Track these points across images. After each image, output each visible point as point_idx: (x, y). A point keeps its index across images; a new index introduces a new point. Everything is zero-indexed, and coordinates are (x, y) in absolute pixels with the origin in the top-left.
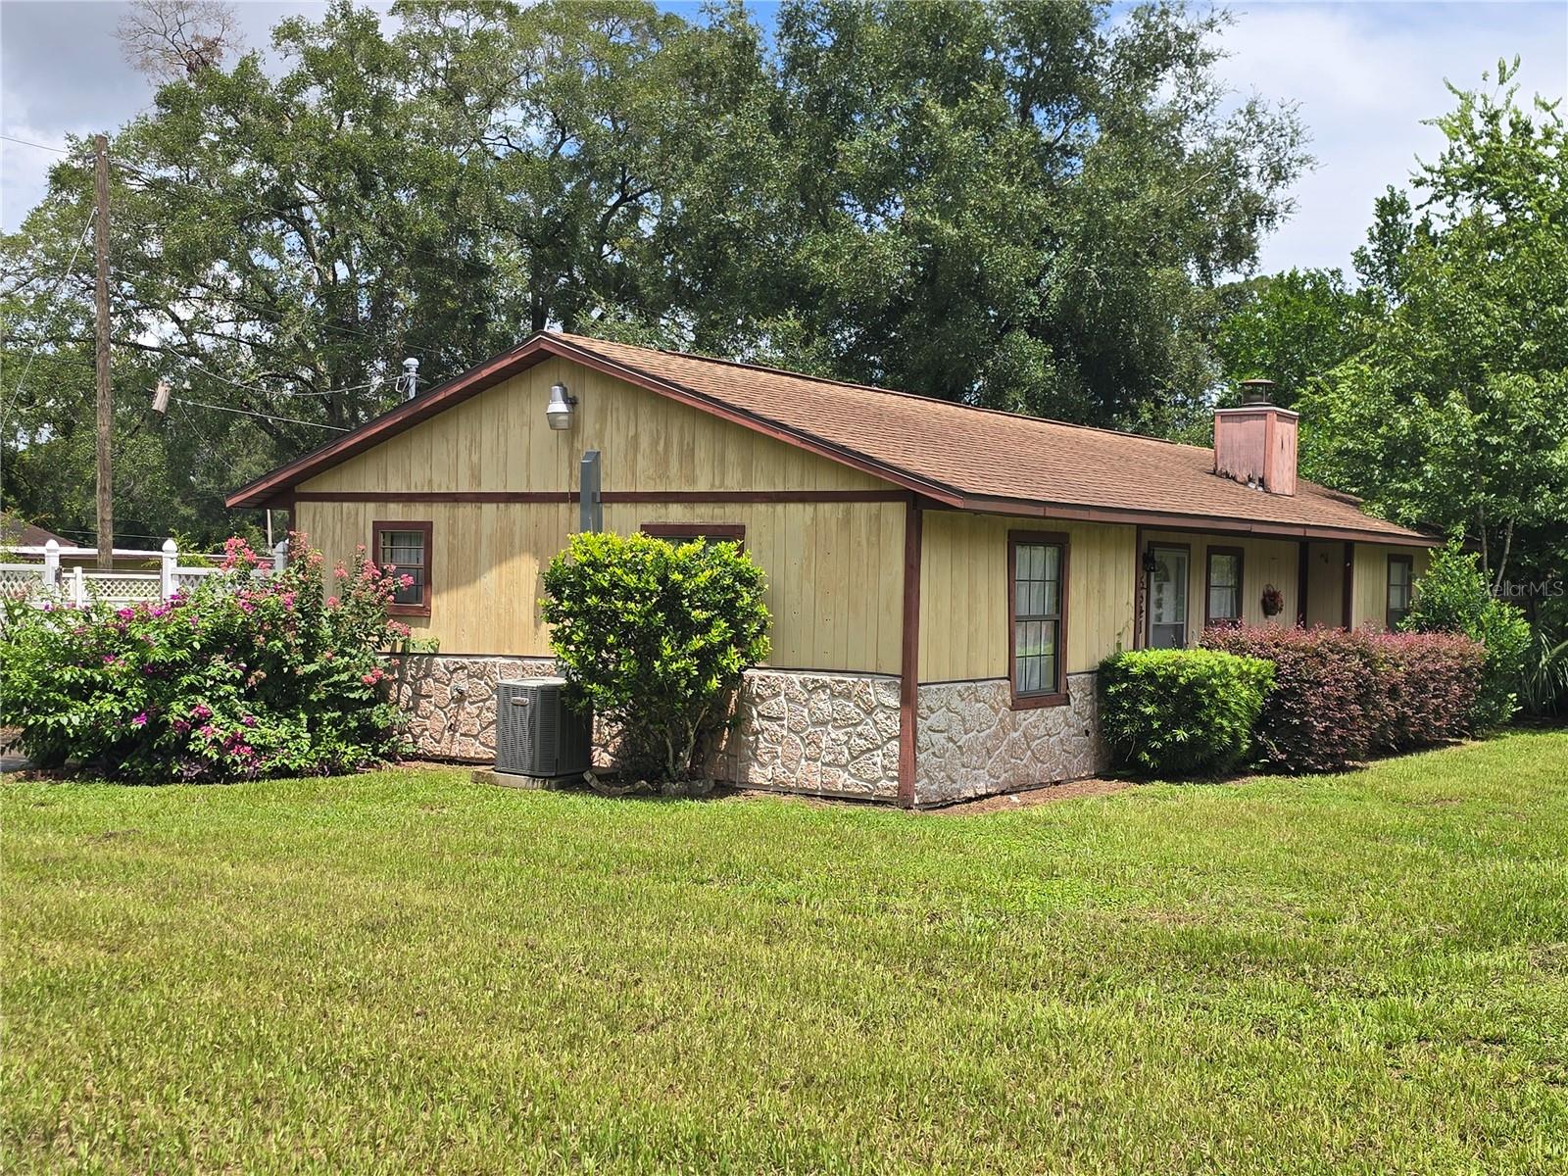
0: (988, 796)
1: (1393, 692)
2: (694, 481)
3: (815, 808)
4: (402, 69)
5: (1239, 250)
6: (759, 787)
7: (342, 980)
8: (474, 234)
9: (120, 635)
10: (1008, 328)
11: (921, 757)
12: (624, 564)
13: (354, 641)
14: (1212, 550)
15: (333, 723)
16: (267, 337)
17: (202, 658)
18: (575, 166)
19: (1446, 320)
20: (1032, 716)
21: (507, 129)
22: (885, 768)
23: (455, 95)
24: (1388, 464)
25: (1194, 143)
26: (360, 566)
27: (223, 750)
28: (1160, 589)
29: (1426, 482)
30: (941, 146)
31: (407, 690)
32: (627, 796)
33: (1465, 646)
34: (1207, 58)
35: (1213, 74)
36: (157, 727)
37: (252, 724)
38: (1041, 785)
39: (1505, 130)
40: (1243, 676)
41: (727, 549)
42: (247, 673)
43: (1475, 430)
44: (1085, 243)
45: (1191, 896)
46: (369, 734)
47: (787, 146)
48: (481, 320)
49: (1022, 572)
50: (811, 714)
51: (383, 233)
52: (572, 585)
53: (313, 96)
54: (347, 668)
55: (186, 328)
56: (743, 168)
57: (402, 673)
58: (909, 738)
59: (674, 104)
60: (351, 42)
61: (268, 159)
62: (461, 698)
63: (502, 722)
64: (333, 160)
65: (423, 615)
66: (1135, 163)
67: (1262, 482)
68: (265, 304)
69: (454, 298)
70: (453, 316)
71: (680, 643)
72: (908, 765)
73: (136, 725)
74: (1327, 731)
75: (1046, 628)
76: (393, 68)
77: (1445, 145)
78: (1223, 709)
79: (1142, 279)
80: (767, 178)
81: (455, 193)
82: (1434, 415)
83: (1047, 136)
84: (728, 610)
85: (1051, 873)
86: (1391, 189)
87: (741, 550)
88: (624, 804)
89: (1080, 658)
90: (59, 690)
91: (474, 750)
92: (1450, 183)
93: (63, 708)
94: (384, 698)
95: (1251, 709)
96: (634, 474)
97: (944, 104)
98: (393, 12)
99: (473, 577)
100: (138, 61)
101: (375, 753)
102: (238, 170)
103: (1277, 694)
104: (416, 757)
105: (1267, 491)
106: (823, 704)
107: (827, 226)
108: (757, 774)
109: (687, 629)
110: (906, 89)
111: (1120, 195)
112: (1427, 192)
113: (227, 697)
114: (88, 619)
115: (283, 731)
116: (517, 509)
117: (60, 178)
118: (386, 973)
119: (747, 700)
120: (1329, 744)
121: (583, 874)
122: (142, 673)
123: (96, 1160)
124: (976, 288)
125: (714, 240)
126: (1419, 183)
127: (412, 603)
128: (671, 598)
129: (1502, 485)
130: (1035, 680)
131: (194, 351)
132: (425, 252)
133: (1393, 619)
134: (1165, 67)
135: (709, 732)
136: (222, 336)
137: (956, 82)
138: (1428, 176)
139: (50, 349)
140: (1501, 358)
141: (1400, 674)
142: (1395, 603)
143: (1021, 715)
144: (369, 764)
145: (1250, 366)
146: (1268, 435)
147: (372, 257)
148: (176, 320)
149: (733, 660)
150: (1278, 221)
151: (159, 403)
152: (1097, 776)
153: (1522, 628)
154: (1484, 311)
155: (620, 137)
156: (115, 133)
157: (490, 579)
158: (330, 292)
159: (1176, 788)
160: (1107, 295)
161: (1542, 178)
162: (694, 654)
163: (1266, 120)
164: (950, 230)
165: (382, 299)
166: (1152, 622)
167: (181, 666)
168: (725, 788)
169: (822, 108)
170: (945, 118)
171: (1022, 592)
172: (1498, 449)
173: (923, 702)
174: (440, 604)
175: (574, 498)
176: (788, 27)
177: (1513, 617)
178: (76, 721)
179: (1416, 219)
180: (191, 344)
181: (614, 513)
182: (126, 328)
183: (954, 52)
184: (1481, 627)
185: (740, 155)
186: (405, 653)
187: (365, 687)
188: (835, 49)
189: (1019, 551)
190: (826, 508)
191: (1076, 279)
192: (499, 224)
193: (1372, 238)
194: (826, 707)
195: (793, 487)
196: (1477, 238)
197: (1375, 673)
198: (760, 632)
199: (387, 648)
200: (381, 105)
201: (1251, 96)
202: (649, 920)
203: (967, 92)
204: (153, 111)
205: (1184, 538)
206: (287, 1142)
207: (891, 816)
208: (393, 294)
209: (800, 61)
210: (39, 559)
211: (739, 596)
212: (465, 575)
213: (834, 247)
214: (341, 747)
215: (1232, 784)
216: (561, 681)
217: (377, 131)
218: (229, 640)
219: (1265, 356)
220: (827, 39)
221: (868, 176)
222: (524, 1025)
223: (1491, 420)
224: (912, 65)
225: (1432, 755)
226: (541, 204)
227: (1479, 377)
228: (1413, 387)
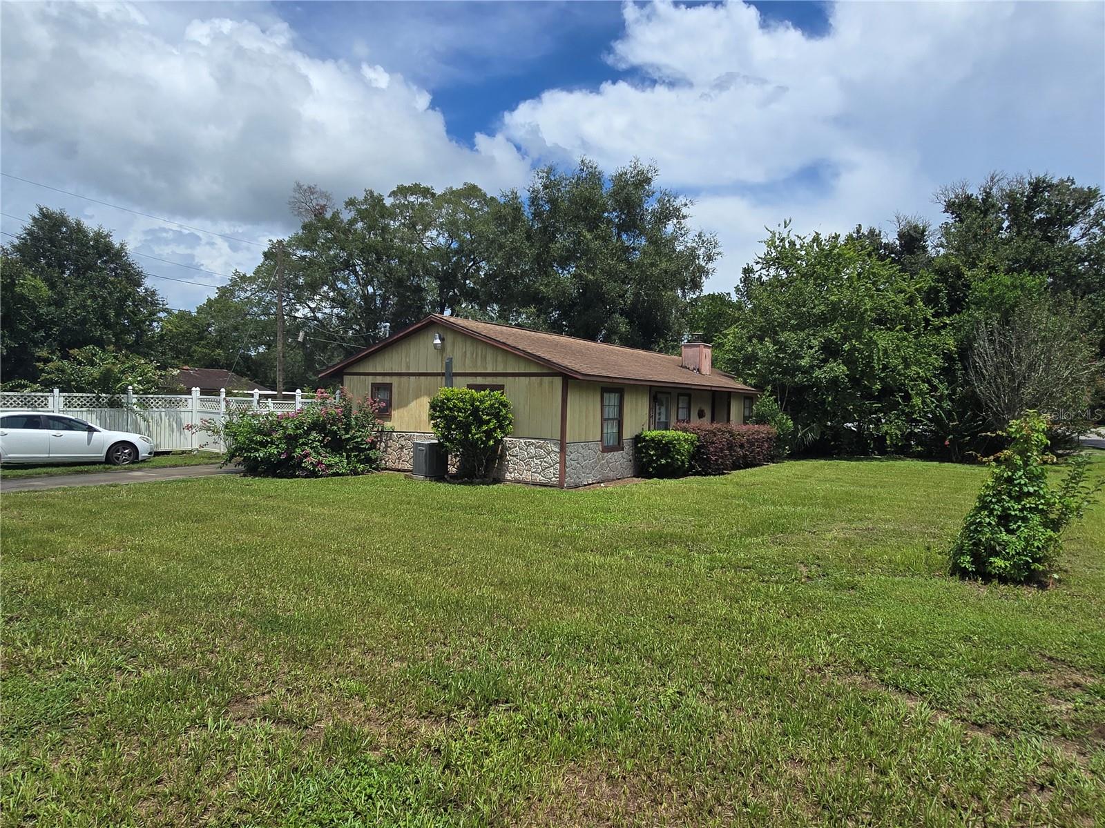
0: (593, 484)
1: (742, 446)
2: (486, 369)
3: (527, 488)
4: (393, 217)
5: (696, 285)
6: (509, 481)
7: (343, 548)
8: (418, 276)
9: (278, 424)
10: (614, 312)
11: (567, 470)
12: (458, 399)
13: (364, 427)
14: (680, 395)
15: (355, 456)
16: (343, 313)
17: (307, 433)
18: (457, 252)
19: (765, 312)
20: (610, 455)
21: (432, 238)
22: (554, 474)
23: (413, 226)
24: (745, 364)
25: (679, 248)
26: (366, 399)
27: (314, 466)
28: (660, 409)
29: (757, 371)
30: (588, 246)
31: (383, 444)
32: (459, 484)
33: (771, 429)
34: (684, 217)
35: (686, 223)
36: (290, 458)
37: (326, 457)
38: (613, 480)
39: (787, 245)
40: (686, 440)
41: (497, 393)
42: (324, 438)
43: (775, 352)
44: (640, 282)
45: (656, 519)
46: (368, 460)
47: (532, 245)
48: (421, 308)
49: (606, 402)
50: (528, 454)
51: (385, 276)
52: (440, 407)
53: (359, 225)
54: (360, 437)
55: (312, 310)
56: (517, 253)
57: (381, 439)
58: (563, 462)
59: (491, 230)
60: (373, 207)
61: (343, 249)
62: (402, 447)
63: (415, 457)
64: (366, 250)
65: (389, 417)
66: (658, 253)
67: (698, 370)
68: (342, 301)
69: (410, 300)
70: (410, 306)
71: (479, 427)
72: (562, 473)
73: (283, 457)
74: (716, 460)
75: (615, 423)
76: (389, 216)
77: (765, 249)
78: (678, 452)
79: (660, 296)
80: (525, 257)
81: (411, 262)
82: (760, 346)
83: (627, 244)
84: (497, 416)
85: (608, 511)
86: (748, 264)
87: (502, 393)
88: (458, 486)
89: (628, 434)
90: (256, 444)
91: (408, 466)
92: (767, 263)
93: (257, 450)
94: (375, 448)
95: (689, 452)
96: (464, 365)
97: (588, 231)
98: (390, 196)
99: (406, 405)
100: (296, 213)
101: (371, 467)
102: (332, 253)
103: (698, 447)
104: (386, 469)
105: (700, 373)
106: (532, 450)
107: (546, 274)
108: (508, 476)
109: (481, 422)
110: (575, 226)
111: (652, 265)
112: (759, 266)
113: (316, 447)
114: (267, 418)
115: (337, 459)
116: (422, 378)
117: (267, 255)
118: (359, 545)
119: (505, 449)
120: (717, 465)
121: (439, 511)
122: (286, 438)
123: (243, 608)
124: (601, 298)
125: (505, 279)
126: (758, 263)
127: (385, 413)
128: (475, 411)
129: (785, 372)
130: (611, 442)
131: (316, 318)
132: (400, 282)
133: (745, 420)
134: (669, 220)
135: (491, 461)
136: (325, 313)
137: (593, 224)
138: (760, 260)
139: (262, 318)
140: (784, 326)
141: (744, 440)
142: (747, 414)
143: (606, 454)
144: (368, 471)
145: (698, 328)
146: (700, 353)
147: (381, 285)
148: (309, 307)
149: (499, 434)
150: (710, 276)
151: (300, 339)
152: (634, 476)
153: (790, 423)
154: (778, 309)
155: (472, 242)
156: (287, 239)
157: (413, 404)
158: (365, 297)
159: (661, 481)
160: (648, 301)
161: (799, 262)
162: (484, 432)
163: (706, 239)
164: (591, 277)
165: (385, 299)
166: (657, 420)
167: (301, 436)
168: (497, 481)
169: (545, 232)
170: (589, 236)
171: (606, 409)
172: (783, 359)
173: (568, 450)
174: (395, 414)
175: (443, 374)
176: (533, 202)
177: (787, 419)
178: (261, 455)
179: (757, 276)
180: (315, 316)
181: (457, 380)
182: (291, 310)
183: (593, 212)
184: (776, 423)
185: (515, 248)
186: (382, 431)
187: (367, 443)
188: (550, 210)
189: (605, 395)
190: (533, 378)
191: (637, 295)
192: (427, 272)
193: (741, 282)
194: (533, 451)
195: (522, 371)
196: (777, 282)
197: (734, 439)
198: (509, 424)
199: (376, 429)
200: (385, 229)
201: (700, 230)
202: (458, 528)
203: (597, 227)
204: (300, 232)
205: (669, 390)
206: (312, 603)
207: (555, 491)
208: (389, 298)
209: (537, 215)
210: (252, 396)
211: (501, 410)
212: (404, 404)
213: (549, 282)
214: (358, 465)
215: (681, 479)
216: (437, 442)
217: (383, 239)
218: (317, 426)
219: (703, 324)
220: (547, 207)
221: (561, 256)
222: (405, 563)
223: (780, 348)
224: (577, 217)
225: (756, 469)
226: (443, 266)
227: (776, 333)
228: (753, 336)
